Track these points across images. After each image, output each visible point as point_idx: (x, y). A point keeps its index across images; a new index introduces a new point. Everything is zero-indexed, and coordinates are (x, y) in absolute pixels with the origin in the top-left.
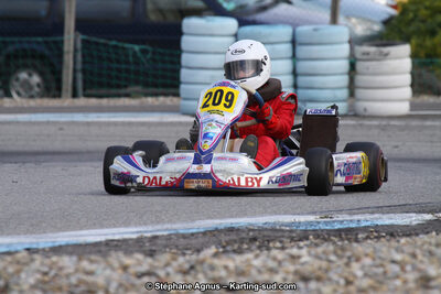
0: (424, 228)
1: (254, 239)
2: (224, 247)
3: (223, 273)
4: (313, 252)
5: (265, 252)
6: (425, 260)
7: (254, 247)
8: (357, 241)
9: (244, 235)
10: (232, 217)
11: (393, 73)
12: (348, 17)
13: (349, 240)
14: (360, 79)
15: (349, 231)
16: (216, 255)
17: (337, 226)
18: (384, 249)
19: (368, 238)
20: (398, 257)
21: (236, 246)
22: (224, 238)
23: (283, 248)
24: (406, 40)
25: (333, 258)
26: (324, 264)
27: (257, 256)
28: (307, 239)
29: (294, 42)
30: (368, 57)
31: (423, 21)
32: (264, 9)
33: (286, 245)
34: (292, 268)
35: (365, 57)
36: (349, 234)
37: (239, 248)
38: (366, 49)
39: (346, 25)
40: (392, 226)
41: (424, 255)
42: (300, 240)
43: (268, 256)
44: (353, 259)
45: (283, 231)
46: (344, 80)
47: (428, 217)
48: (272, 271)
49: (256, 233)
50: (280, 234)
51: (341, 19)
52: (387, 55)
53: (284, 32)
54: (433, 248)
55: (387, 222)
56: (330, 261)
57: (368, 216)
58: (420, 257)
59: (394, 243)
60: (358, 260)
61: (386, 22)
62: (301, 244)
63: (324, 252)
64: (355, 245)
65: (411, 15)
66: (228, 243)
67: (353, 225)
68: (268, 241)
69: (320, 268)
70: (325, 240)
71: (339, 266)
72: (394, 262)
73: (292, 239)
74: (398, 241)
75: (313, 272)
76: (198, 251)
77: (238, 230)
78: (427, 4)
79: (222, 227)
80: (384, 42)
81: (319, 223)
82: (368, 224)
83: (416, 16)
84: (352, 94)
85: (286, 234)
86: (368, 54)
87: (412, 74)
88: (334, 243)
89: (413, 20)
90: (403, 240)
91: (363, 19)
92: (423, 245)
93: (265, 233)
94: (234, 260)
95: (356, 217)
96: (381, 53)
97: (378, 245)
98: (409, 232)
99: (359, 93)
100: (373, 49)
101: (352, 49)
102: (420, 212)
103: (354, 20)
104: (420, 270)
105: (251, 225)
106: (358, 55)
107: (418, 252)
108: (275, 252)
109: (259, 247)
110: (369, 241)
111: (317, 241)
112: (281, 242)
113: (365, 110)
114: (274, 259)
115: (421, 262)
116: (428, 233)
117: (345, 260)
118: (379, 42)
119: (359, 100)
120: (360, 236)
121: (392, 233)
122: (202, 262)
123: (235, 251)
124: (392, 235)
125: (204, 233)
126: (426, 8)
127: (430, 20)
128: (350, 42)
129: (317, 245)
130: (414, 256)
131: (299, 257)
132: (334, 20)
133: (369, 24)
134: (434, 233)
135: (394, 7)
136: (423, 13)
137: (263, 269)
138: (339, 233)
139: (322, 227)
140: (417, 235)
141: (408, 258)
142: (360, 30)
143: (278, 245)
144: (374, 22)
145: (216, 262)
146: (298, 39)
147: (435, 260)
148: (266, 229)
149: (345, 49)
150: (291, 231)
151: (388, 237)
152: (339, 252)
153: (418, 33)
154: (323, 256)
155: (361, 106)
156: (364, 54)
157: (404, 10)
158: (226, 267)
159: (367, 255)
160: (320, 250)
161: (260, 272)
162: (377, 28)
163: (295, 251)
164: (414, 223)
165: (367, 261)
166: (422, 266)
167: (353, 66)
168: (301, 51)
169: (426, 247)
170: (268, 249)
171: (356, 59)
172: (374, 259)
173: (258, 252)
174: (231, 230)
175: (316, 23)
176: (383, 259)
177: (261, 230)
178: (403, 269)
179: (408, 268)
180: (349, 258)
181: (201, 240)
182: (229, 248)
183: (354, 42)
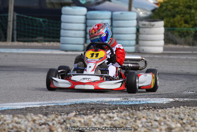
0: (169, 105)
1: (93, 109)
2: (79, 112)
3: (79, 124)
4: (119, 115)
5: (98, 115)
6: (170, 120)
7: (92, 112)
8: (139, 110)
9: (88, 106)
10: (83, 98)
11: (156, 34)
12: (136, 8)
13: (135, 110)
14: (141, 37)
15: (135, 105)
16: (75, 116)
17: (130, 103)
18: (151, 114)
19: (144, 109)
20: (158, 118)
21: (84, 112)
22: (79, 108)
23: (106, 113)
24: (162, 19)
25: (128, 118)
26: (124, 121)
27: (94, 117)
28: (117, 109)
29: (112, 19)
30: (145, 26)
31: (170, 11)
32: (99, 3)
33: (107, 112)
34: (110, 122)
35: (144, 26)
36: (136, 107)
37: (86, 112)
38: (144, 22)
39: (135, 12)
40: (155, 104)
41: (169, 118)
42: (114, 109)
43: (99, 117)
44: (137, 119)
45: (106, 105)
46: (134, 37)
47: (171, 100)
48: (101, 123)
49: (94, 106)
50: (104, 106)
51: (133, 9)
52: (153, 25)
53: (108, 14)
54: (173, 115)
55: (153, 102)
56: (127, 119)
57: (144, 99)
58: (167, 118)
59: (155, 112)
60: (139, 119)
61: (153, 11)
62: (114, 111)
63: (124, 116)
64: (138, 112)
65: (164, 8)
66: (81, 110)
67: (138, 103)
68: (99, 110)
69: (122, 123)
70: (125, 110)
71: (131, 122)
72: (156, 120)
73: (110, 109)
74: (158, 111)
75: (119, 125)
76: (68, 114)
77: (86, 104)
78: (172, 3)
79: (78, 102)
80: (152, 20)
81: (122, 101)
82: (144, 102)
83: (166, 8)
84: (137, 43)
85: (107, 106)
86: (145, 25)
87: (164, 34)
88: (129, 111)
89: (165, 10)
90: (160, 111)
91: (143, 9)
92: (169, 113)
93: (98, 106)
94: (83, 118)
95: (138, 99)
96: (151, 25)
97: (148, 112)
98: (162, 106)
99: (141, 42)
100: (147, 23)
101: (138, 22)
102: (167, 98)
103: (139, 10)
104: (167, 125)
105: (92, 102)
106: (140, 26)
107: (167, 116)
108: (102, 115)
109: (95, 113)
110: (145, 110)
111: (121, 110)
112: (105, 110)
113: (143, 50)
114: (102, 118)
115: (168, 121)
116: (171, 107)
117: (134, 119)
118: (150, 20)
119: (140, 46)
120: (140, 108)
121: (155, 107)
122: (69, 119)
123: (84, 114)
124: (155, 108)
125: (70, 105)
126: (171, 5)
127: (173, 10)
128: (137, 19)
129: (121, 112)
130: (165, 118)
131: (113, 117)
132: (130, 10)
133: (145, 12)
134: (174, 107)
135: (157, 4)
136: (170, 7)
137: (97, 123)
138: (131, 106)
139: (123, 103)
140: (166, 108)
141: (162, 119)
142: (142, 14)
143: (104, 111)
144: (148, 11)
145: (75, 119)
146: (114, 18)
147: (174, 120)
148: (98, 104)
149: (135, 23)
150: (109, 105)
151: (153, 109)
152: (131, 116)
153: (167, 16)
154: (124, 117)
155: (141, 48)
156: (143, 25)
157: (161, 5)
158: (80, 121)
159: (144, 117)
160: (122, 114)
161: (95, 124)
162: (149, 13)
163: (111, 115)
164: (165, 103)
165: (144, 120)
166: (169, 123)
167: (138, 30)
168: (115, 23)
169: (170, 114)
170: (99, 113)
171: (139, 27)
172: (147, 119)
173: (94, 114)
174: (82, 104)
175: (122, 11)
176: (151, 119)
177: (96, 104)
178: (160, 124)
179: (162, 124)
180: (136, 118)
181: (69, 108)
182: (81, 112)
183: (139, 19)
